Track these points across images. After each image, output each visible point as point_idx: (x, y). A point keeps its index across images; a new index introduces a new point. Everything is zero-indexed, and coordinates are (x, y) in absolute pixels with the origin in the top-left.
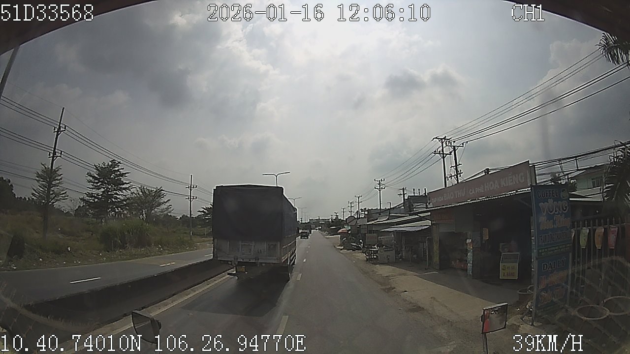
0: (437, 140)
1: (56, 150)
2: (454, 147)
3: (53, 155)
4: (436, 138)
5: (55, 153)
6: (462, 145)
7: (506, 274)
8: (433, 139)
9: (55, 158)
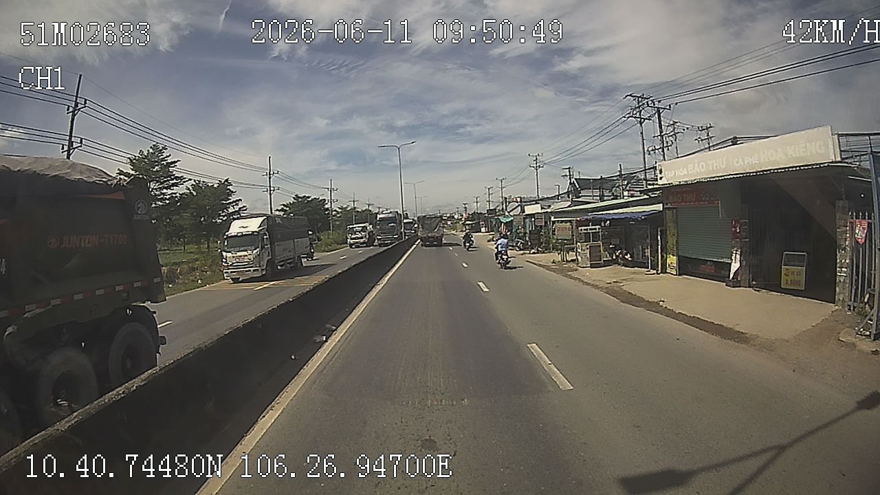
0: (632, 98)
1: (73, 140)
2: (658, 108)
3: (69, 147)
4: (630, 95)
5: (71, 143)
6: (668, 107)
7: (789, 282)
8: (626, 96)
9: (71, 151)
